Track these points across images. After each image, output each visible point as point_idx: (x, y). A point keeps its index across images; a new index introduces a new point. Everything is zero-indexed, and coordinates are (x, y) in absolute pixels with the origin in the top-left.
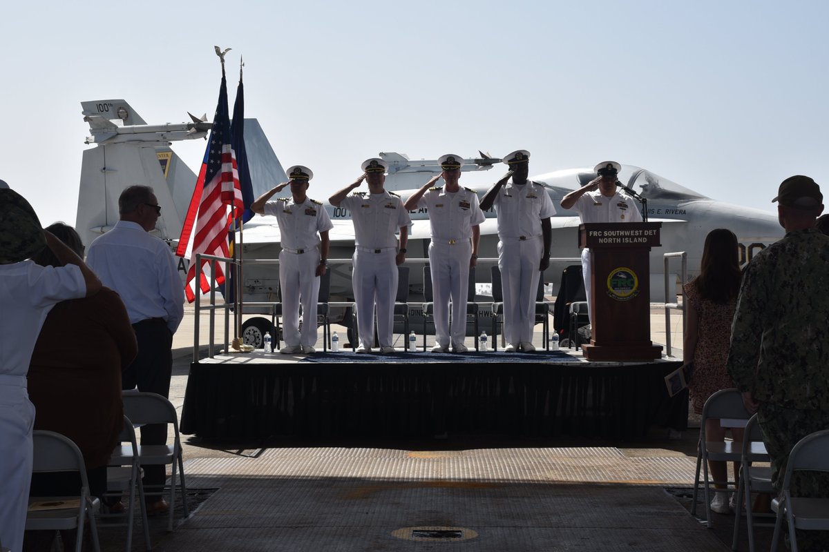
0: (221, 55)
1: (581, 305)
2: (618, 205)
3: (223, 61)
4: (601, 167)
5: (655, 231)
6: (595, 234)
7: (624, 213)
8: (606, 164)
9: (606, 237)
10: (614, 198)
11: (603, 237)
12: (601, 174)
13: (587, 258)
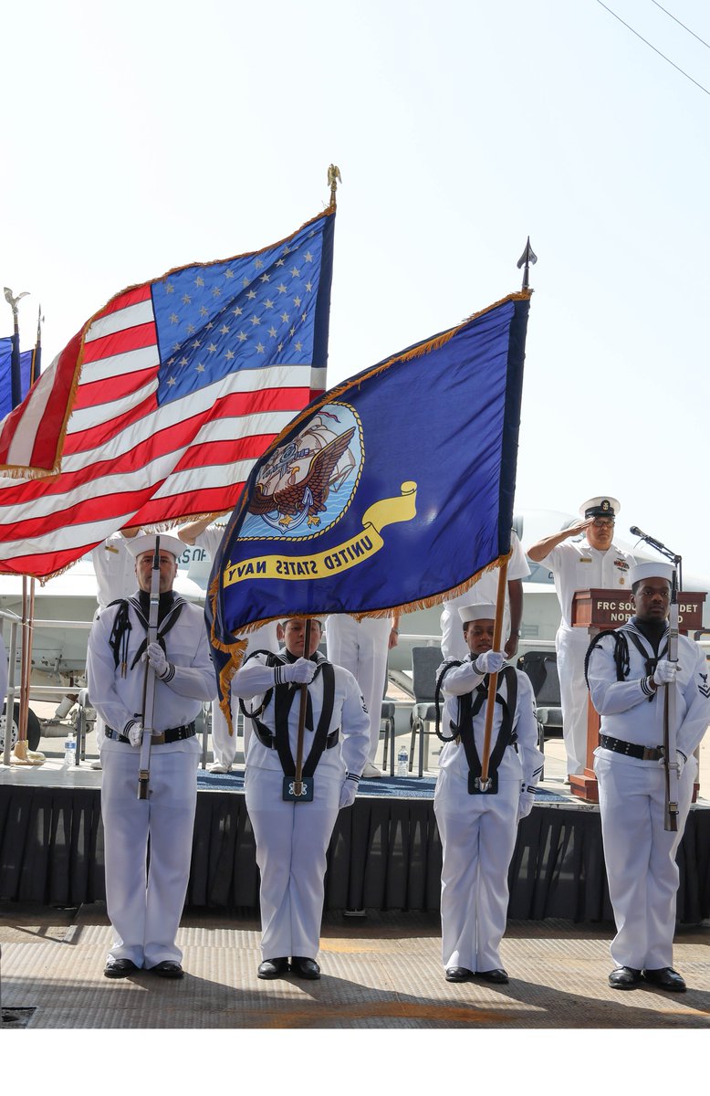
0: (12, 300)
1: (549, 712)
2: (615, 563)
3: (15, 310)
4: (592, 505)
5: (695, 606)
6: (606, 606)
7: (624, 577)
8: (601, 501)
9: (621, 612)
10: (609, 553)
11: (617, 611)
12: (594, 515)
13: (565, 641)
